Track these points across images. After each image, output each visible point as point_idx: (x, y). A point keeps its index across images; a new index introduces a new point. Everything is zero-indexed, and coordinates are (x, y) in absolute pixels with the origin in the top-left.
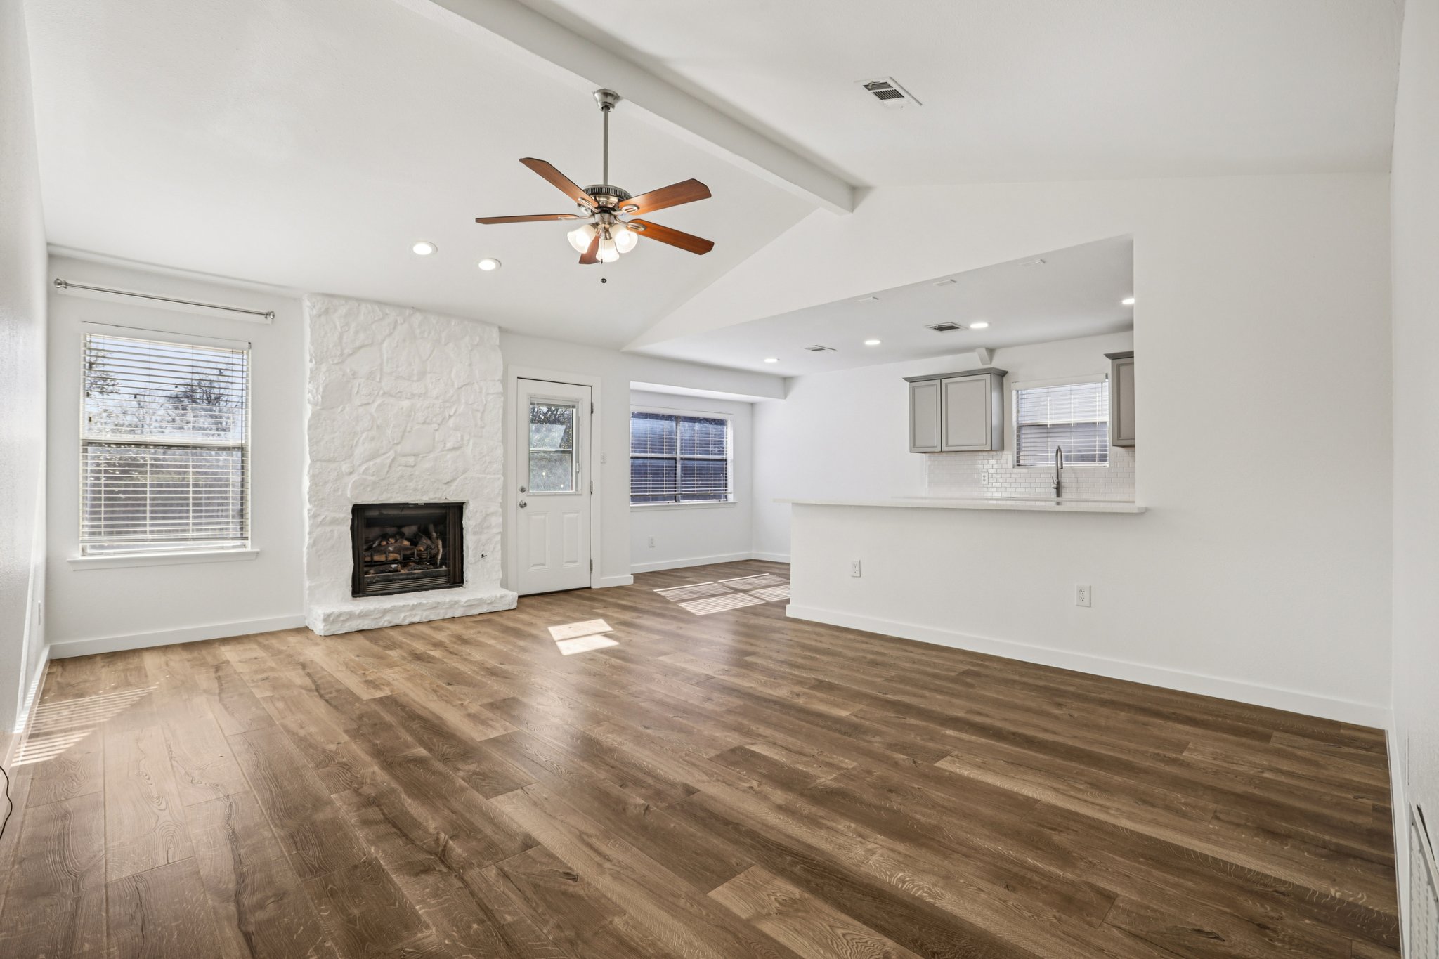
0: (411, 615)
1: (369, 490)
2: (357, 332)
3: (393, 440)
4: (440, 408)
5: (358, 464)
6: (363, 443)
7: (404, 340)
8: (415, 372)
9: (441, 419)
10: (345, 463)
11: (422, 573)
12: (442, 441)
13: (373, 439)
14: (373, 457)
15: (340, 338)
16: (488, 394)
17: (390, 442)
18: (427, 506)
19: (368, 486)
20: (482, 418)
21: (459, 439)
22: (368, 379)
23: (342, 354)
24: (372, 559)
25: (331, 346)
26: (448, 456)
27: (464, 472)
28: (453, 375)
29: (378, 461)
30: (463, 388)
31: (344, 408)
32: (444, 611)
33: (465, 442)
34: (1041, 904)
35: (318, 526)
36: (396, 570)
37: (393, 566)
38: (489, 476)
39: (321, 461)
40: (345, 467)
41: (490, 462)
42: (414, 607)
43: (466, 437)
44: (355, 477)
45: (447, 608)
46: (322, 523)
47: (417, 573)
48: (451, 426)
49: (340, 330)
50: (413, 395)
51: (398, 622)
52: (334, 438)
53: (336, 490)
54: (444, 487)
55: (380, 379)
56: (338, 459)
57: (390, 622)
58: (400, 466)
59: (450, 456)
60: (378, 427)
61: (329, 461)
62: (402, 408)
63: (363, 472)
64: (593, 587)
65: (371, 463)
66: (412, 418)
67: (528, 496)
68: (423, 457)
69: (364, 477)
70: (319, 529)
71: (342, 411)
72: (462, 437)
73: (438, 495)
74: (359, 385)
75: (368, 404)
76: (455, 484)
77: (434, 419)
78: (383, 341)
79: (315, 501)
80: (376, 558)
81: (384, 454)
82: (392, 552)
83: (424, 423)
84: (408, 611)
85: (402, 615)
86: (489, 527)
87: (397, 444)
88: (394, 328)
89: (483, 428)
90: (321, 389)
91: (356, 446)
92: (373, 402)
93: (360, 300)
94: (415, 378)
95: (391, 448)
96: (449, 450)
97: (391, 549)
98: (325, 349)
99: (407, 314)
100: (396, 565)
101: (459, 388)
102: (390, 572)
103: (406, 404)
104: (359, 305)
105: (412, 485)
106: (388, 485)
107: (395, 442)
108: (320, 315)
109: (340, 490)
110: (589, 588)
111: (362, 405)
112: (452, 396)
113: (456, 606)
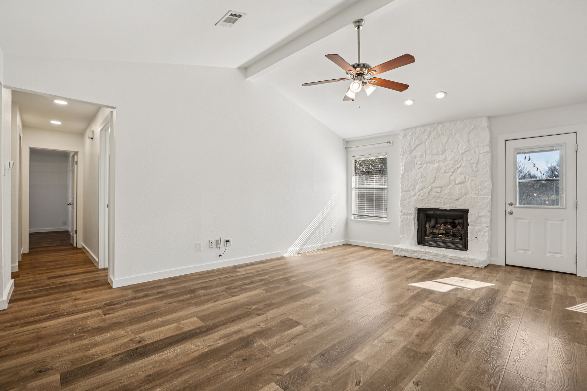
0: (424, 256)
1: (420, 202)
2: (415, 140)
3: (431, 182)
4: (452, 165)
5: (417, 192)
6: (419, 184)
7: (434, 138)
8: (440, 151)
9: (453, 170)
10: (413, 192)
11: (450, 241)
12: (453, 180)
13: (422, 182)
14: (422, 189)
15: (410, 144)
16: (480, 154)
17: (429, 182)
18: (451, 210)
19: (420, 201)
20: (476, 167)
21: (463, 178)
22: (420, 158)
23: (411, 150)
24: (433, 231)
25: (407, 148)
26: (457, 187)
27: (465, 195)
28: (459, 148)
29: (424, 190)
30: (465, 153)
31: (412, 171)
32: (440, 258)
33: (467, 180)
34: (133, 381)
35: (403, 215)
36: (441, 238)
37: (440, 236)
38: (481, 197)
39: (405, 191)
40: (412, 194)
41: (481, 189)
42: (426, 253)
43: (467, 177)
44: (415, 197)
45: (441, 257)
46: (404, 214)
47: (448, 240)
48: (459, 172)
49: (409, 141)
50: (439, 161)
51: (419, 257)
52: (408, 183)
53: (409, 202)
54: (455, 202)
55: (425, 156)
56: (410, 191)
57: (416, 256)
58: (434, 192)
59: (458, 187)
60: (425, 177)
61: (407, 191)
62: (434, 168)
63: (418, 196)
64: (578, 275)
65: (422, 191)
66: (439, 171)
67: (515, 208)
68: (445, 188)
69: (418, 197)
70: (403, 216)
71: (411, 172)
72: (465, 177)
73: (451, 205)
74: (417, 161)
75: (421, 168)
76: (460, 200)
77: (449, 171)
78: (426, 141)
79: (402, 206)
80: (435, 231)
81: (427, 188)
82: (442, 230)
83: (445, 173)
84: (423, 254)
85: (421, 255)
86: (480, 223)
87: (433, 183)
88: (430, 134)
89: (478, 171)
90: (404, 165)
91: (416, 185)
92: (422, 167)
93: (416, 128)
94: (440, 153)
95: (430, 185)
96: (457, 184)
97: (442, 228)
98: (405, 150)
99: (435, 126)
100: (441, 235)
101: (462, 154)
102: (438, 238)
103: (436, 165)
104: (416, 129)
105: (439, 201)
106: (429, 200)
107: (432, 182)
108: (403, 138)
109: (410, 202)
110: (575, 275)
111: (418, 169)
112: (459, 158)
113: (446, 257)
